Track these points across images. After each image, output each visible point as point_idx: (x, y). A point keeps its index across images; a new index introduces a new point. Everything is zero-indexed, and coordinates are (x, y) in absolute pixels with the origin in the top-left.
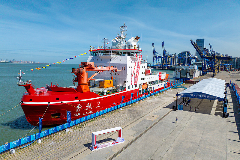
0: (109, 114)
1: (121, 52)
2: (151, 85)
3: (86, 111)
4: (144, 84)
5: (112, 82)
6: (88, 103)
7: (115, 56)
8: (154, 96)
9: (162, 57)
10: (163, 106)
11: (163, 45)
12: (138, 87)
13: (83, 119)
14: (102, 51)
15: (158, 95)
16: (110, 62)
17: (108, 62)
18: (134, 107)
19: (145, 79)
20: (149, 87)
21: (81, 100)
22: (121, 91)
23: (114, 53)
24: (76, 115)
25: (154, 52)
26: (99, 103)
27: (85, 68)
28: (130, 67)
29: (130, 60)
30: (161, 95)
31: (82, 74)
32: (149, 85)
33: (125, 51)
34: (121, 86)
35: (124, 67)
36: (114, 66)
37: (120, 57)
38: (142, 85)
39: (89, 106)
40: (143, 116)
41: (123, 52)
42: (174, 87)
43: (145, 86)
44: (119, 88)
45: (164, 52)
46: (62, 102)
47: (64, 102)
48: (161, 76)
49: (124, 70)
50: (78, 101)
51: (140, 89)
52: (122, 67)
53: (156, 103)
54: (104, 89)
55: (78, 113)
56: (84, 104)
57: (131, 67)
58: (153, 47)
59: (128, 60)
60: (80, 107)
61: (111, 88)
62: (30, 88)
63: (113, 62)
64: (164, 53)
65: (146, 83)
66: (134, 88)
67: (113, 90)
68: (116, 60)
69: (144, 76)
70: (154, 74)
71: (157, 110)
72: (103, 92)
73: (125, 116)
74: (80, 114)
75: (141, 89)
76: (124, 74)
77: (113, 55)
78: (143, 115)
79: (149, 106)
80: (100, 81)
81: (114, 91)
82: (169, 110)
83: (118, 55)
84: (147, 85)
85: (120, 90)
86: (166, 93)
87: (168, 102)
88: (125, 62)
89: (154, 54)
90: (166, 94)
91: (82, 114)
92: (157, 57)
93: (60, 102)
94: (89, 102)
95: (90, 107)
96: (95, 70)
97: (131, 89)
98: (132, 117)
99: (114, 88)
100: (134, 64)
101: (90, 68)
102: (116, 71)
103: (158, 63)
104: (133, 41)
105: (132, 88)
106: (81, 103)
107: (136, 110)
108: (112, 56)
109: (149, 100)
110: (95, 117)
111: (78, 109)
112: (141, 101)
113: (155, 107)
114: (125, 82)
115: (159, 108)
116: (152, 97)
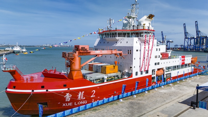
0: (104, 106)
1: (128, 34)
2: (169, 71)
3: (77, 101)
4: (158, 70)
5: (117, 67)
6: (80, 92)
7: (121, 38)
8: (171, 85)
9: (195, 38)
10: (178, 100)
11: (197, 25)
12: (150, 73)
13: (75, 110)
14: (108, 32)
15: (177, 84)
16: (116, 45)
17: (114, 45)
18: (140, 98)
19: (160, 63)
20: (165, 73)
21: (71, 89)
22: (127, 77)
23: (120, 35)
24: (65, 105)
25: (186, 33)
26: (94, 92)
27: (77, 52)
28: (137, 50)
29: (138, 42)
30: (182, 83)
31: (73, 59)
32: (167, 70)
33: (133, 32)
34: (127, 72)
35: (131, 50)
36: (120, 49)
37: (126, 39)
38: (156, 70)
39: (80, 96)
40: (145, 114)
41: (130, 34)
42: (202, 73)
43: (160, 73)
44: (125, 74)
45: (198, 32)
46: (47, 90)
47: (49, 90)
48: (184, 60)
49: (130, 53)
50: (67, 89)
51: (153, 76)
52: (128, 50)
53: (170, 95)
54: (104, 75)
55: (68, 102)
56: (75, 93)
57: (139, 51)
58: (185, 27)
59: (135, 42)
60: (70, 96)
61: (115, 74)
62: (15, 74)
63: (119, 44)
64: (197, 34)
65: (162, 69)
66: (144, 75)
67: (117, 76)
68: (122, 42)
69: (158, 60)
70: (173, 58)
71: (168, 105)
72: (103, 78)
73: (122, 111)
74: (70, 104)
75: (155, 75)
76: (131, 58)
77: (119, 36)
78: (145, 112)
79: (159, 99)
80: (102, 66)
81: (119, 78)
82: (186, 107)
83: (124, 36)
84: (164, 70)
85: (125, 77)
86: (190, 81)
87: (188, 95)
88: (131, 45)
89: (186, 35)
90: (189, 83)
91: (73, 104)
92: (189, 38)
93: (45, 91)
94: (81, 90)
95: (82, 96)
96: (91, 54)
97: (139, 76)
98: (129, 114)
99: (119, 74)
100: (143, 47)
101: (84, 52)
102: (120, 54)
103: (190, 44)
104: (146, 20)
105: (142, 74)
106: (71, 92)
107: (139, 103)
108: (117, 38)
109: (164, 90)
110: (85, 109)
111: (68, 98)
112: (151, 91)
113: (167, 101)
114: (131, 67)
115: (171, 104)
116: (168, 86)
